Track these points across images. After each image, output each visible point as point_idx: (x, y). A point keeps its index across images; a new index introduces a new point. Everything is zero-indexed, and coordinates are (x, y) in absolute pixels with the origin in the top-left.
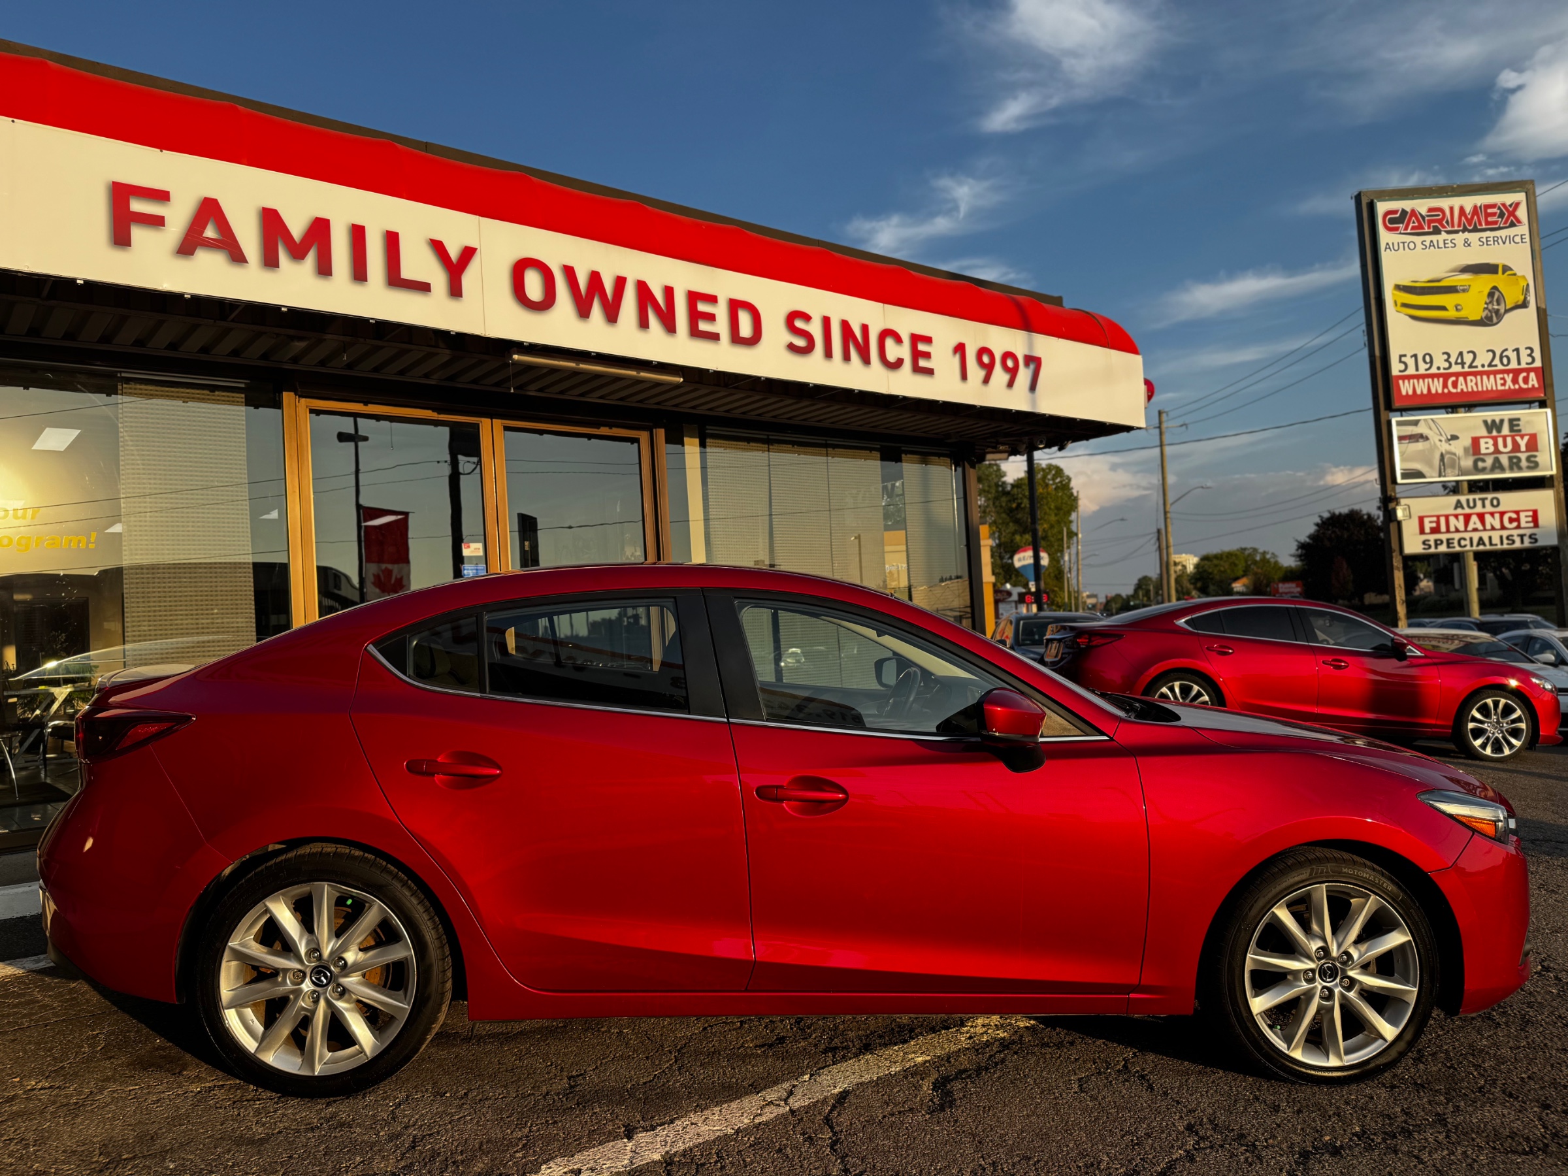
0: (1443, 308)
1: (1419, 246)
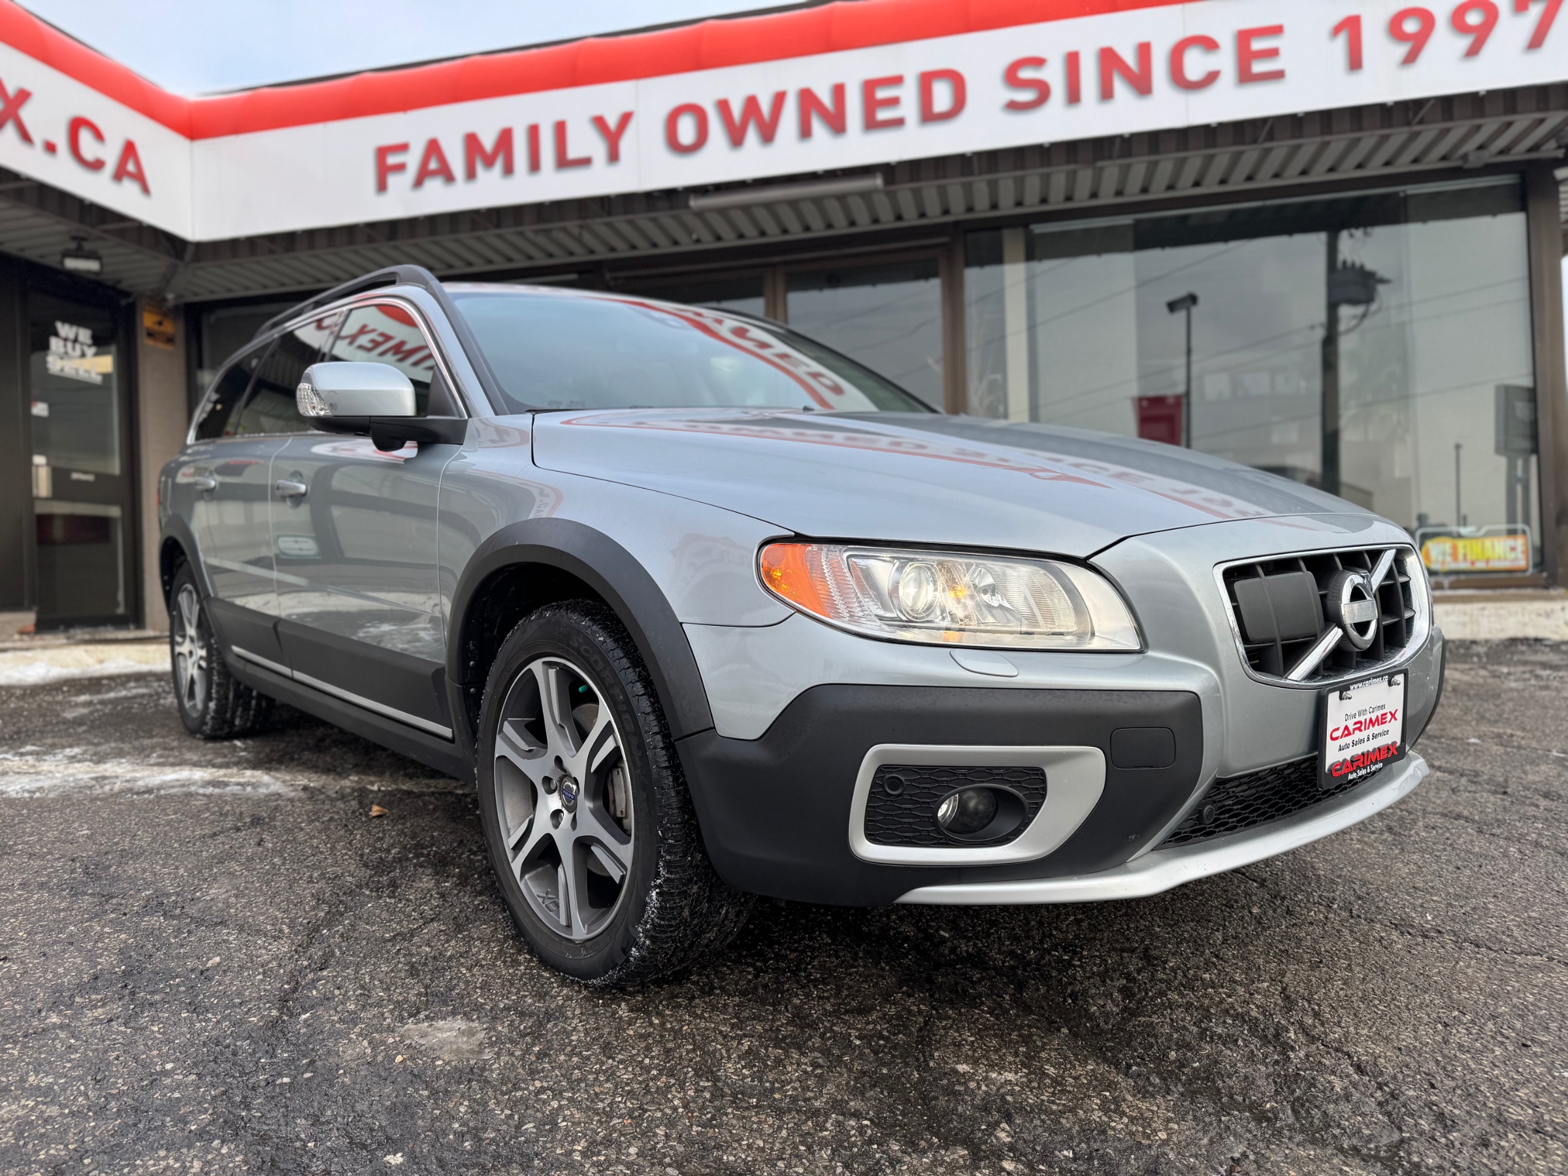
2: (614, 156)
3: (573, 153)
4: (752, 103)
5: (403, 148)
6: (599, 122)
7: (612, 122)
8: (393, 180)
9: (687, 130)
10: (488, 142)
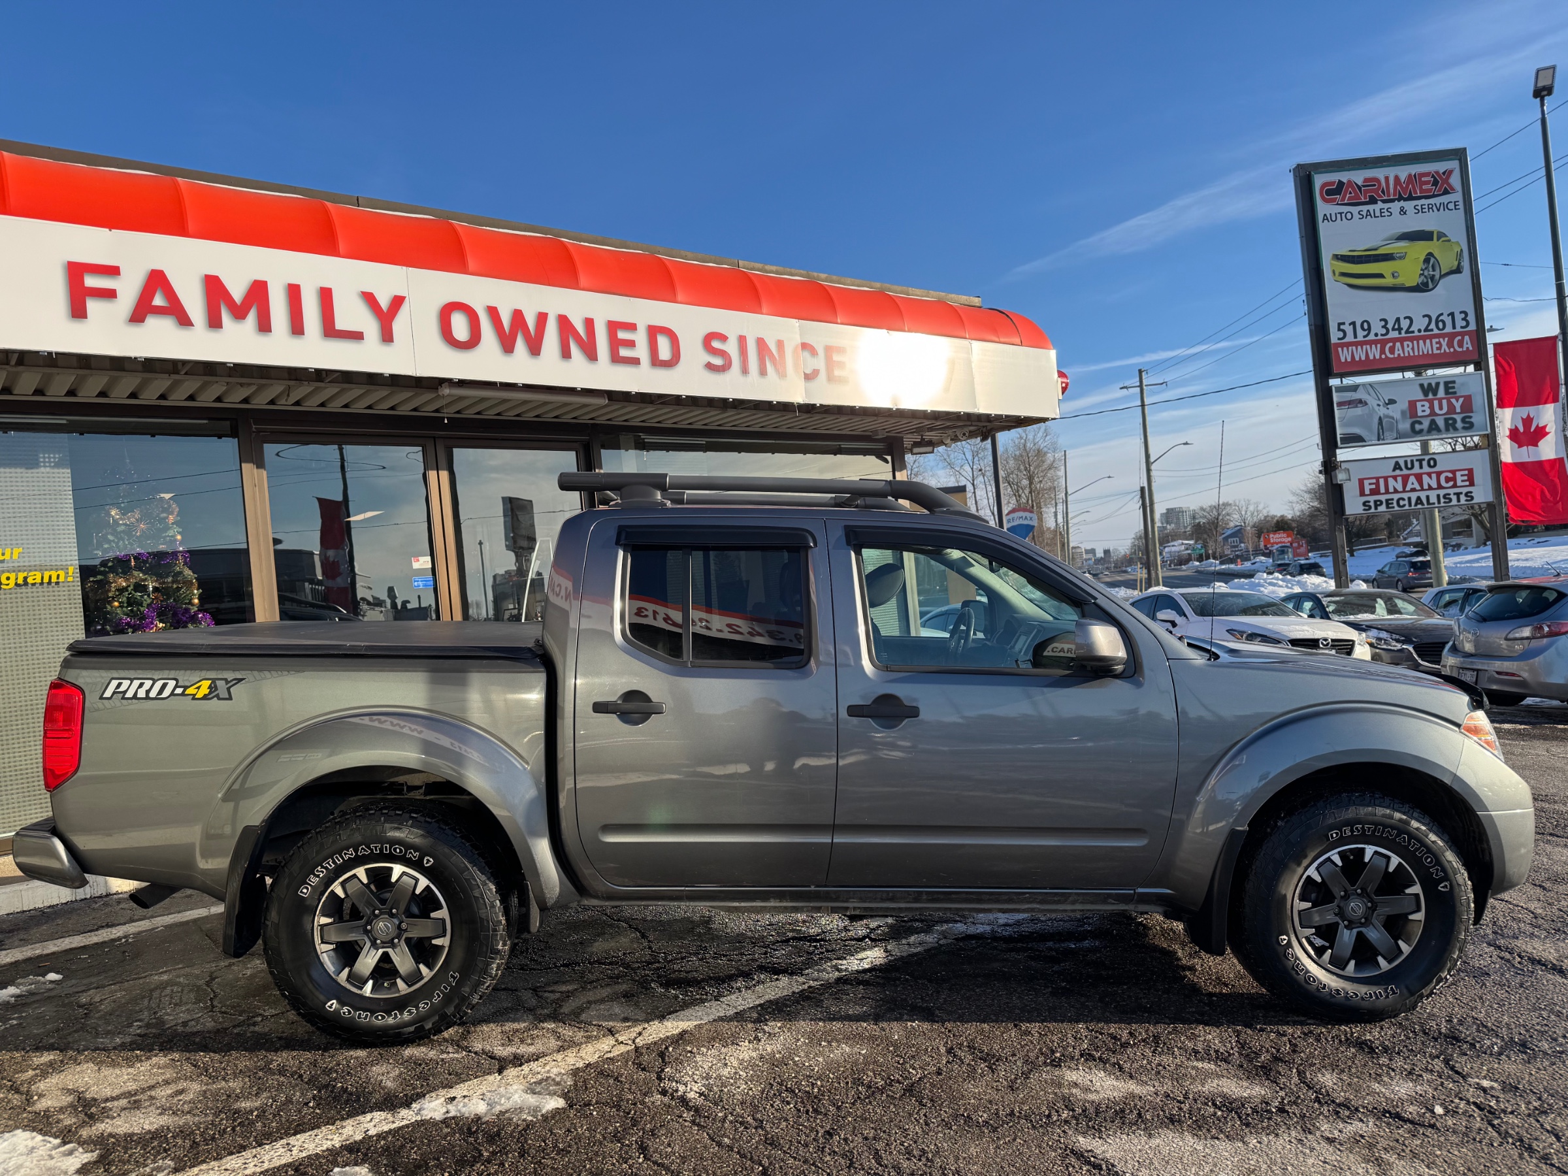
0: (1381, 276)
1: (1356, 216)
2: (387, 336)
3: (340, 325)
4: (518, 316)
5: (113, 271)
6: (369, 299)
7: (384, 303)
8: (92, 305)
9: (460, 327)
10: (238, 292)
